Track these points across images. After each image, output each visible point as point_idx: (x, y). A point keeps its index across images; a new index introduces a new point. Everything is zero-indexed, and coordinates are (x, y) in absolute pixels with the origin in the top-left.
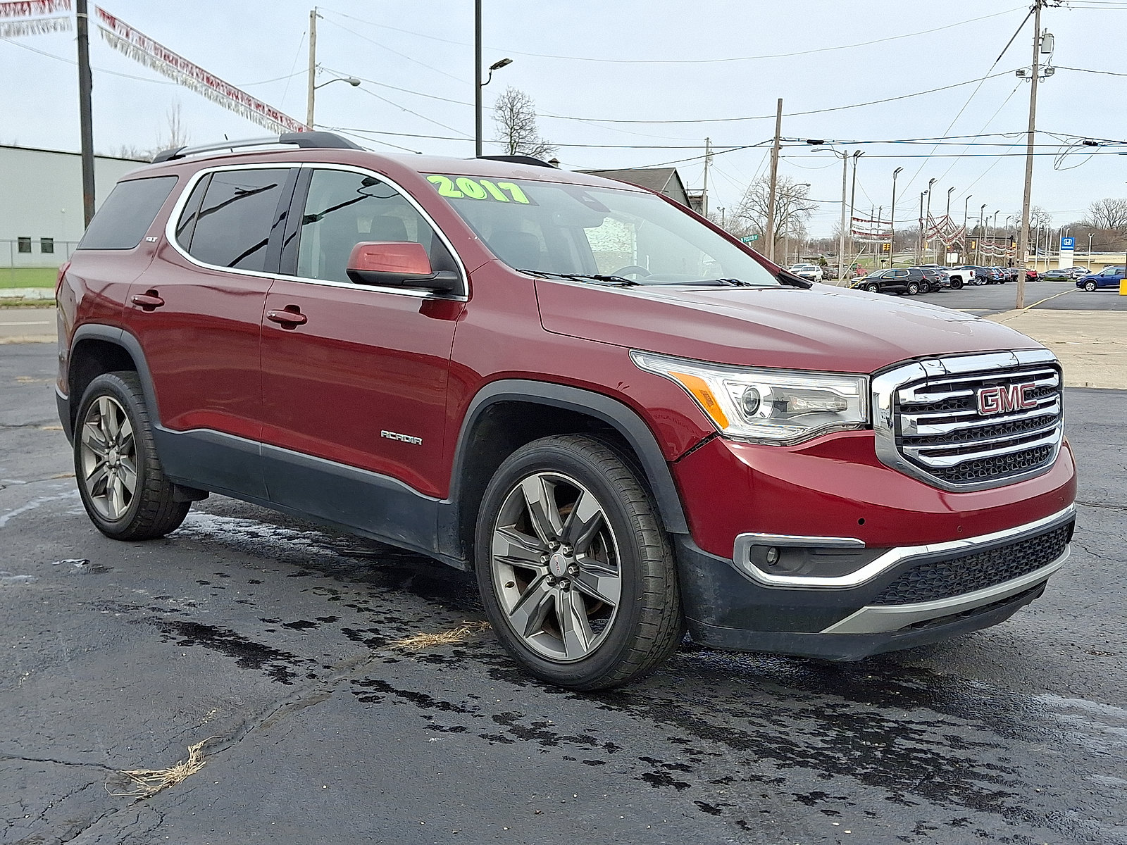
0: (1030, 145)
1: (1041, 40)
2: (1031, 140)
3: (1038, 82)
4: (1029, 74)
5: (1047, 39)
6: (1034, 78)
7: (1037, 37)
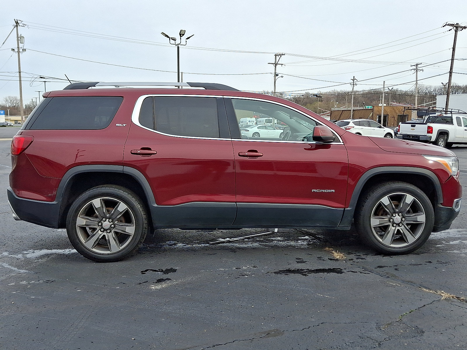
0: (20, 77)
1: (20, 39)
2: (20, 75)
3: (20, 54)
4: (16, 50)
5: (22, 38)
6: (19, 52)
7: (18, 37)
